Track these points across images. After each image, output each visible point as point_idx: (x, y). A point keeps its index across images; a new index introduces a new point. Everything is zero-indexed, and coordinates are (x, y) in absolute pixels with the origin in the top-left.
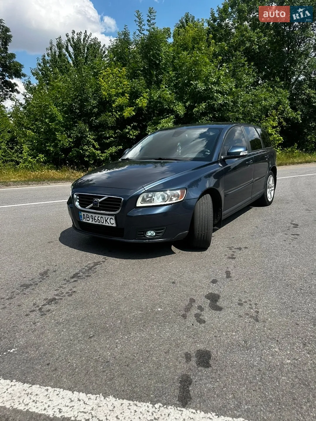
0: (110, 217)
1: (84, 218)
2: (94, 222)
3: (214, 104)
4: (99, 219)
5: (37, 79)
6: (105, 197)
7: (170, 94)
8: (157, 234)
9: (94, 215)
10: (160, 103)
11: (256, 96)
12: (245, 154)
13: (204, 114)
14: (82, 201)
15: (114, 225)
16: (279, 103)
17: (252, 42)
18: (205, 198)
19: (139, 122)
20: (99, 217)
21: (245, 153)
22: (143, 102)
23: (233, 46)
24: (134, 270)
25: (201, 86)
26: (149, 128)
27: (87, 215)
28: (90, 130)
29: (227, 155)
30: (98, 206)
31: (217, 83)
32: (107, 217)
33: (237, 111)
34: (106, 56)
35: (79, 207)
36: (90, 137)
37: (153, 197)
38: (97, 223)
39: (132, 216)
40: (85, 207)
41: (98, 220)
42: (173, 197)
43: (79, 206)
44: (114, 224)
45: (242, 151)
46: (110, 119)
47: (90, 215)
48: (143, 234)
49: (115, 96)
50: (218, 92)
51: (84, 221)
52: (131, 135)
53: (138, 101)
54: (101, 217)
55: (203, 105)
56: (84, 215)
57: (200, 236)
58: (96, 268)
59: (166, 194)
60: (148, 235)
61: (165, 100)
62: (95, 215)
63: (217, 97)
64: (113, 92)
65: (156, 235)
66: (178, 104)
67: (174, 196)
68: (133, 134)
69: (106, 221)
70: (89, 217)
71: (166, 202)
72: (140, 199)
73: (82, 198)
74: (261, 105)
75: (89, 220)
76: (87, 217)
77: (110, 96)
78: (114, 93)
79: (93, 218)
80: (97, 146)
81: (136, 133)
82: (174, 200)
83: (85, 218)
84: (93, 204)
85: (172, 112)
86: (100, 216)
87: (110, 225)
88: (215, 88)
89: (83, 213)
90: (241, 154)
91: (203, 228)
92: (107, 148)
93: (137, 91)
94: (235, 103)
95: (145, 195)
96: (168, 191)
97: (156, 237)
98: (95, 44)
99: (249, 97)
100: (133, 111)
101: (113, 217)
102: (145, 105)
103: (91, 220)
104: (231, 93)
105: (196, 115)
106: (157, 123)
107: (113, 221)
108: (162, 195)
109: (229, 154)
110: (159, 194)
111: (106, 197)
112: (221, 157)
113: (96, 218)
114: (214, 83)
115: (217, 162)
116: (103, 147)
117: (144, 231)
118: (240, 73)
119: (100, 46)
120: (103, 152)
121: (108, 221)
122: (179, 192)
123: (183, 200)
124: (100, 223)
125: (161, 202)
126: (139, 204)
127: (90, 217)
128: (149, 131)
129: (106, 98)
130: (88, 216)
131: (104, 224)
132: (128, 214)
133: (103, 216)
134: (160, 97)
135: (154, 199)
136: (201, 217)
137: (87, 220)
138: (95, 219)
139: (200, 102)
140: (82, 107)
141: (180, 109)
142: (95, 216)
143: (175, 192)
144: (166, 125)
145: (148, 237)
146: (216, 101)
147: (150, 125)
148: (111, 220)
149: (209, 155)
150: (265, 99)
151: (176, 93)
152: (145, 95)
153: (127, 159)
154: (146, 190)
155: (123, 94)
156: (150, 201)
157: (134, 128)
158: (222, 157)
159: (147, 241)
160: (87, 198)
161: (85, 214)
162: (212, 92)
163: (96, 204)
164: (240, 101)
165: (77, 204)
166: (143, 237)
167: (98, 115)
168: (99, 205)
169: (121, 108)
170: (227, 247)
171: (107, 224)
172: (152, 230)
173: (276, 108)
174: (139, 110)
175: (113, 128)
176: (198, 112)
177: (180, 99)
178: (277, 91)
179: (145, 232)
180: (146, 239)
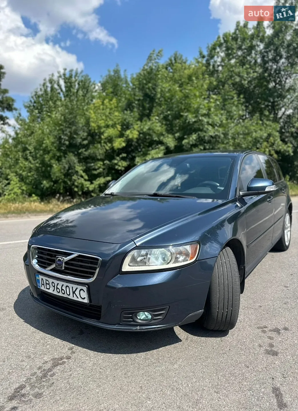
0: (80, 287)
1: (42, 284)
2: (55, 293)
3: (204, 136)
4: (64, 288)
5: (28, 111)
6: (73, 254)
7: (160, 126)
8: (155, 318)
9: (56, 282)
10: (149, 135)
11: (246, 127)
12: (272, 190)
13: (195, 146)
14: (41, 258)
15: (86, 301)
16: (269, 135)
17: (242, 77)
18: (225, 254)
19: (128, 153)
20: (63, 285)
21: (272, 188)
22: (133, 134)
23: (221, 81)
24: (117, 381)
25: (191, 118)
26: (137, 159)
27: (46, 280)
28: (79, 162)
29: (247, 191)
30: (63, 269)
31: (208, 115)
32: (75, 286)
33: (227, 143)
34: (96, 91)
35: (37, 267)
36: (79, 168)
37: (149, 256)
38: (60, 294)
39: (115, 288)
40: (45, 268)
41: (62, 289)
42: (178, 256)
43: (37, 265)
44: (86, 299)
45: (267, 186)
46: (99, 150)
47: (51, 280)
48: (131, 318)
49: (104, 127)
50: (208, 123)
51: (43, 288)
52: (119, 166)
53: (128, 132)
54: (67, 286)
55: (194, 137)
56: (42, 279)
57: (220, 316)
58: (54, 374)
59: (169, 251)
60: (140, 319)
61: (155, 132)
62: (58, 282)
63: (208, 129)
64: (102, 123)
65: (152, 319)
66: (168, 137)
67: (181, 253)
68: (122, 164)
69: (74, 293)
70: (49, 284)
71: (168, 263)
72: (128, 260)
73: (42, 253)
74: (251, 137)
75: (49, 289)
76: (46, 284)
77: (99, 127)
78: (103, 125)
79: (54, 286)
80: (86, 177)
81: (125, 164)
82: (182, 262)
83: (44, 285)
84: (56, 265)
85: (161, 143)
86: (65, 284)
87: (80, 300)
88: (205, 120)
89: (41, 277)
90: (267, 190)
91: (226, 303)
92: (95, 179)
93: (128, 123)
94: (225, 135)
95: (135, 252)
96: (171, 247)
97: (153, 322)
98: (85, 79)
99: (239, 129)
100: (124, 142)
101: (85, 289)
102: (136, 136)
103: (52, 288)
104: (221, 125)
105: (186, 146)
106: (145, 154)
107: (84, 295)
108: (162, 253)
109: (249, 189)
110: (157, 251)
111: (76, 255)
112: (239, 193)
113: (59, 287)
114: (204, 115)
115: (234, 201)
116: (92, 178)
117: (133, 313)
118: (229, 106)
119: (90, 82)
120: (92, 183)
121: (77, 292)
122: (188, 248)
123: (196, 260)
124: (65, 296)
125: (162, 264)
126: (126, 267)
127: (51, 284)
128: (138, 162)
129: (94, 130)
130: (47, 282)
131: (71, 297)
132: (109, 284)
133: (70, 285)
134: (149, 129)
135: (149, 258)
136: (222, 286)
137: (47, 288)
138: (57, 288)
139: (190, 134)
140: (71, 138)
141: (170, 141)
142: (58, 284)
143: (181, 248)
144: (156, 156)
145: (140, 321)
146: (205, 132)
147: (139, 156)
148: (82, 292)
149: (223, 190)
150: (256, 132)
151: (166, 125)
152: (136, 127)
153: (112, 194)
154: (137, 245)
155: (114, 126)
156: (143, 263)
157: (123, 159)
158: (241, 193)
159: (138, 328)
160: (48, 255)
161: (45, 278)
162: (202, 125)
163: (60, 265)
164: (230, 133)
165: (34, 262)
166: (131, 321)
167: (87, 147)
168: (65, 267)
169: (110, 140)
170: (258, 328)
171: (75, 298)
172: (147, 311)
173: (267, 140)
174: (129, 142)
175: (102, 160)
176: (188, 143)
177: (170, 130)
178: (266, 124)
179: (135, 314)
180: (137, 325)
